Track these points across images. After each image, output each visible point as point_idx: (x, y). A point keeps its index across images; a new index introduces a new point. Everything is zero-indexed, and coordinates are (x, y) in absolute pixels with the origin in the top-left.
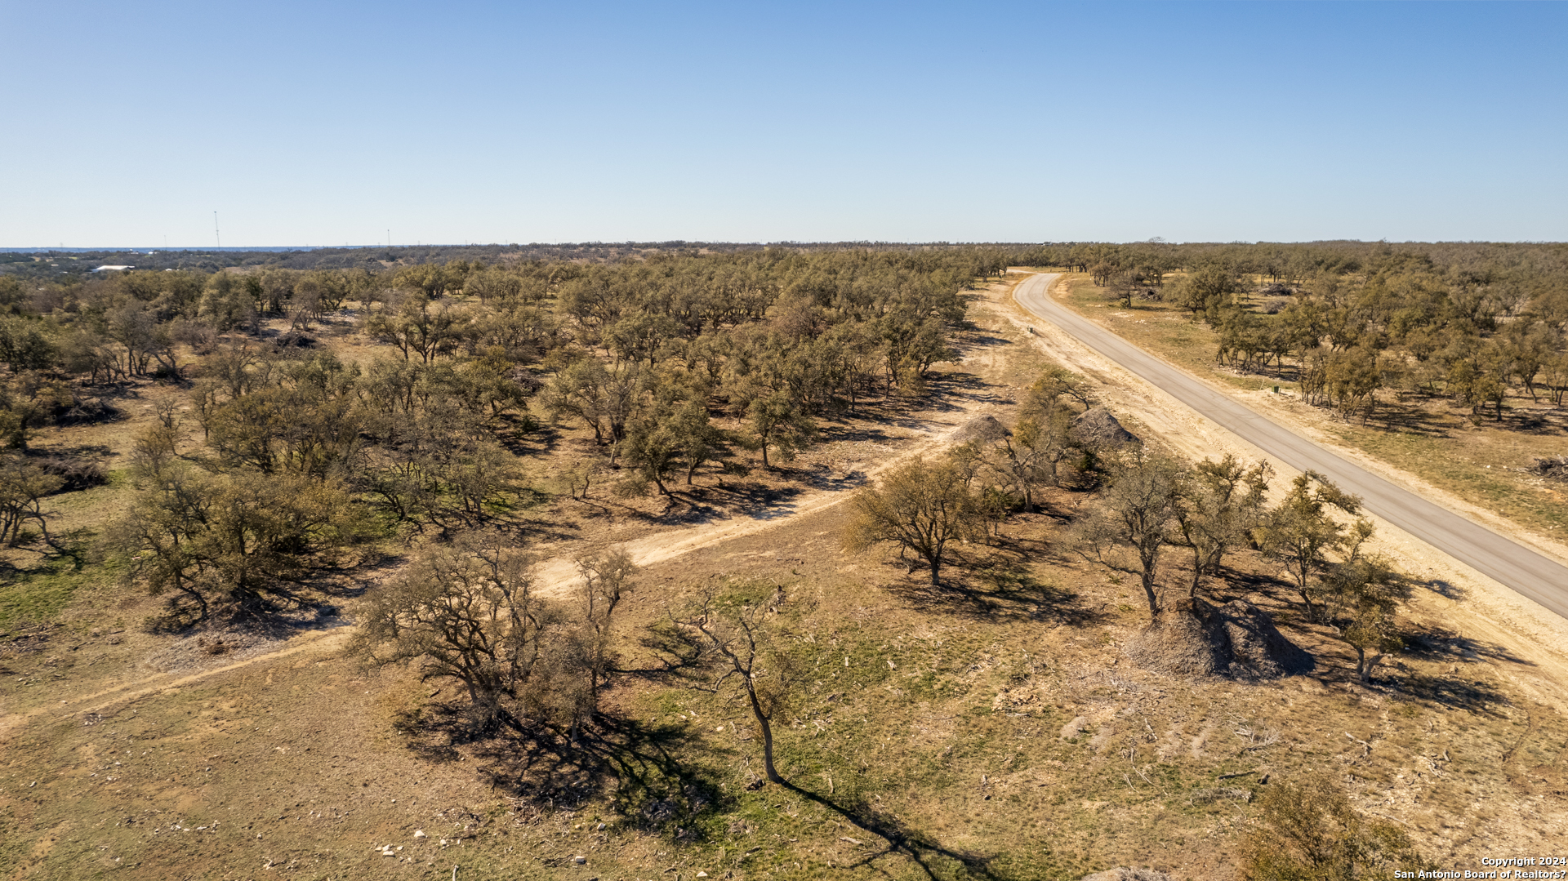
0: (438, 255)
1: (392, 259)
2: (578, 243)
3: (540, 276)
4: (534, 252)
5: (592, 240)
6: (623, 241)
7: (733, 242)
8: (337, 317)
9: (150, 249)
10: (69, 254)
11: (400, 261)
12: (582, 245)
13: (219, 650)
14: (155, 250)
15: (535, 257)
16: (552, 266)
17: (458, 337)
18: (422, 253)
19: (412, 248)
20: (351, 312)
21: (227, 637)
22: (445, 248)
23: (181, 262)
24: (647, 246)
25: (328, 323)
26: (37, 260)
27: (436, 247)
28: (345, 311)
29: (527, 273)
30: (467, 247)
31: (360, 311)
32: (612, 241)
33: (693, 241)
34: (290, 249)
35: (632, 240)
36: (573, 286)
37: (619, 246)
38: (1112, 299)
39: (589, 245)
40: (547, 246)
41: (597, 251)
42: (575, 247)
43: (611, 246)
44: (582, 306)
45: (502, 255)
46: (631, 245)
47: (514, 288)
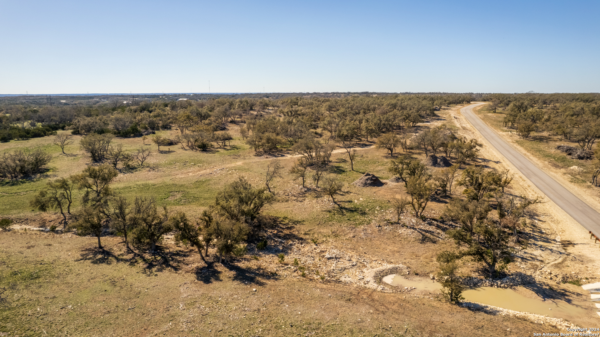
0: (283, 96)
1: (268, 97)
2: (330, 92)
3: (319, 101)
4: (315, 95)
5: (335, 91)
6: (346, 92)
7: (387, 92)
8: (267, 111)
9: (191, 93)
10: (169, 95)
11: (270, 98)
12: (331, 93)
13: (267, 158)
14: (193, 94)
15: (316, 96)
16: (322, 99)
17: (299, 115)
18: (277, 95)
19: (274, 94)
20: (270, 110)
21: (268, 156)
22: (284, 94)
23: (202, 97)
24: (355, 93)
25: (265, 112)
26: (161, 97)
27: (281, 94)
28: (268, 109)
29: (316, 100)
30: (292, 94)
31: (272, 109)
32: (342, 92)
33: (372, 92)
34: (234, 93)
35: (350, 91)
36: (328, 103)
37: (345, 93)
38: (490, 110)
39: (334, 93)
40: (319, 93)
41: (337, 95)
42: (329, 93)
43: (342, 93)
44: (330, 109)
45: (304, 96)
46: (349, 93)
47: (312, 104)
